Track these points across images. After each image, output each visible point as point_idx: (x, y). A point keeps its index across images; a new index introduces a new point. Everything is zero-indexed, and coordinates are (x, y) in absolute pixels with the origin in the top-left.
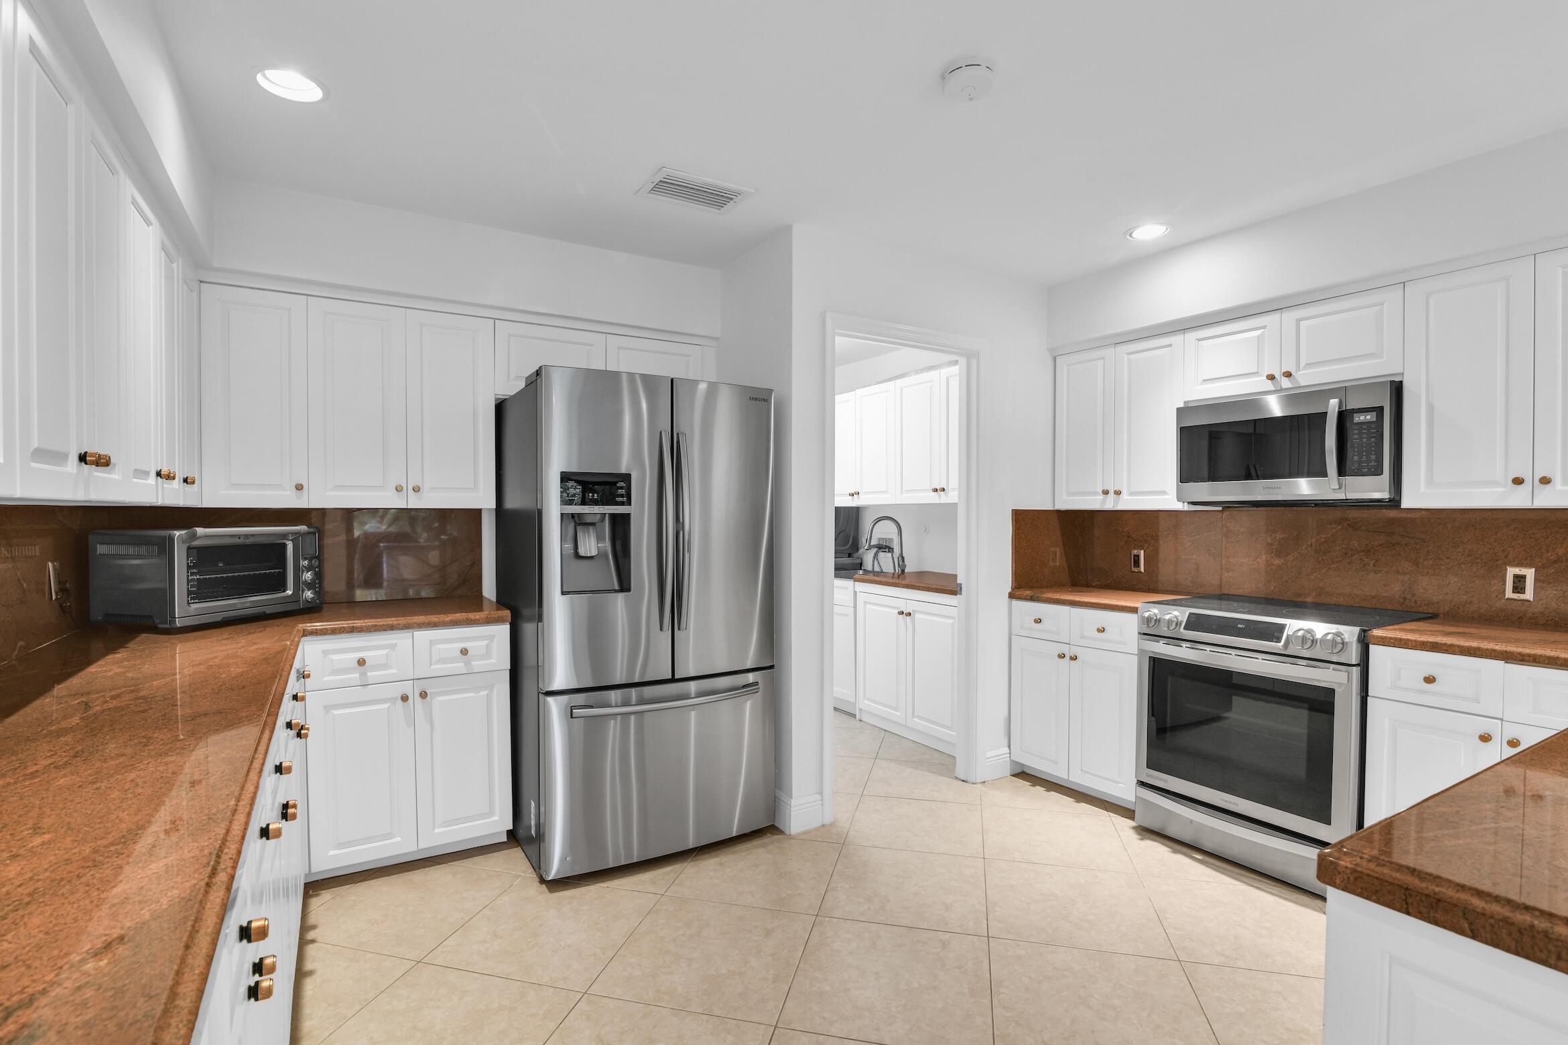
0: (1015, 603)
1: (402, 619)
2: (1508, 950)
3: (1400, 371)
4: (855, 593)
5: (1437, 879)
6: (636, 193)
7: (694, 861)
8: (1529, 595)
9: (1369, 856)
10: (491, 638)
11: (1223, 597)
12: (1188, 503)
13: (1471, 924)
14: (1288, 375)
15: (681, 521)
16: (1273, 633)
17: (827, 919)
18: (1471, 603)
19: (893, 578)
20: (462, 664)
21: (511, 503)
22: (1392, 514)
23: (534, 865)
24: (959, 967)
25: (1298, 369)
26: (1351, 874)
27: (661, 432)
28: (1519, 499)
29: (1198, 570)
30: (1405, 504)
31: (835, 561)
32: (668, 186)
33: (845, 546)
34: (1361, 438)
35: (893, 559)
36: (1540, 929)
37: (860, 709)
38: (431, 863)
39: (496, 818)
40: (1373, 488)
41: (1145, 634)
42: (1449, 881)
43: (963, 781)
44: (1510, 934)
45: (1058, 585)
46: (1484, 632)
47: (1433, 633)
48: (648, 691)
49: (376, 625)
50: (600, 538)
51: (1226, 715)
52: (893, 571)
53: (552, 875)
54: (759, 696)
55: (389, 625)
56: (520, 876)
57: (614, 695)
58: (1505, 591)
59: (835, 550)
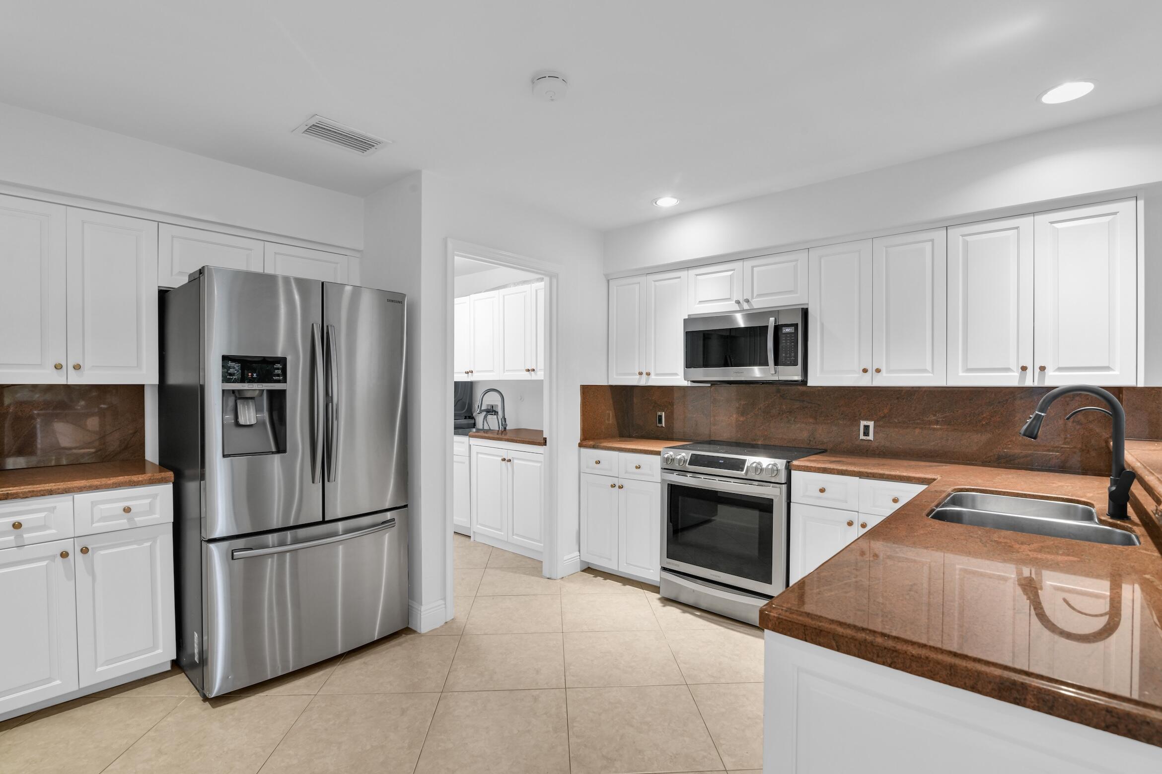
0: (583, 450)
1: (62, 484)
2: (854, 655)
3: (807, 302)
4: (470, 446)
5: (819, 618)
6: (292, 131)
7: (343, 664)
8: (871, 437)
9: (787, 608)
10: (154, 496)
11: (711, 442)
12: (691, 381)
13: (837, 642)
14: (747, 301)
15: (330, 395)
16: (738, 465)
17: (451, 693)
18: (843, 442)
19: (498, 434)
20: (125, 521)
21: (174, 379)
22: (801, 388)
23: (197, 687)
24: (546, 714)
25: (753, 298)
26: (777, 620)
27: (313, 324)
28: (865, 381)
29: (697, 425)
30: (809, 384)
31: (455, 422)
32: (319, 130)
33: (462, 411)
34: (786, 343)
35: (498, 420)
36: (869, 641)
37: (474, 532)
38: (94, 699)
39: (160, 651)
40: (792, 374)
41: (665, 469)
42: (826, 618)
43: (548, 578)
44: (855, 646)
45: (610, 437)
46: (850, 460)
47: (824, 462)
48: (302, 533)
49: (33, 491)
50: (258, 410)
51: (713, 518)
52: (497, 429)
53: (215, 692)
54: (394, 530)
55: (48, 490)
56: (184, 698)
57: (271, 538)
58: (859, 435)
59: (455, 413)
